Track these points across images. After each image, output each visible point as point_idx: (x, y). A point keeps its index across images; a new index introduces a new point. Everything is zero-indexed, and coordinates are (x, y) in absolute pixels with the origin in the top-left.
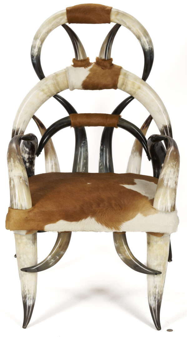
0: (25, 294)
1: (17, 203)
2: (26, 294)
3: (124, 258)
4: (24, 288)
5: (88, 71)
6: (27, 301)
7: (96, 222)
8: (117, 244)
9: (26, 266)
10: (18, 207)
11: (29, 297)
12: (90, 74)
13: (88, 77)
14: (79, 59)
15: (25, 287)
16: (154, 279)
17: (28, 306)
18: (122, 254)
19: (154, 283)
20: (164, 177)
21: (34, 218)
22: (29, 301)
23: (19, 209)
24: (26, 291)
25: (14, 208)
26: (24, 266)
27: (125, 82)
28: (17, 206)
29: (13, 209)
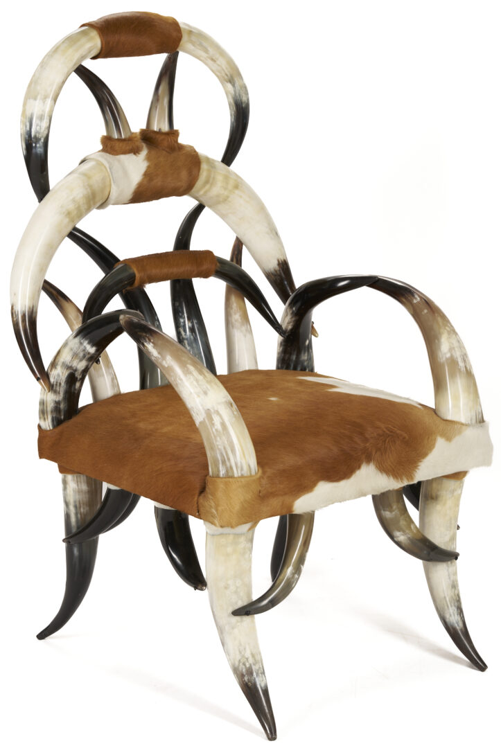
0: (248, 666)
1: (241, 463)
2: (250, 665)
3: (409, 538)
4: (240, 652)
5: (144, 160)
6: (257, 679)
7: (380, 474)
8: (394, 513)
9: (240, 604)
10: (243, 472)
11: (258, 670)
12: (149, 167)
13: (146, 174)
14: (123, 137)
15: (245, 649)
16: (448, 570)
17: (262, 690)
18: (404, 531)
19: (450, 578)
20: (454, 354)
21: (274, 490)
22: (261, 679)
23: (245, 475)
24: (247, 659)
25: (236, 475)
26: (236, 603)
27: (212, 176)
28: (242, 469)
29: (232, 477)
